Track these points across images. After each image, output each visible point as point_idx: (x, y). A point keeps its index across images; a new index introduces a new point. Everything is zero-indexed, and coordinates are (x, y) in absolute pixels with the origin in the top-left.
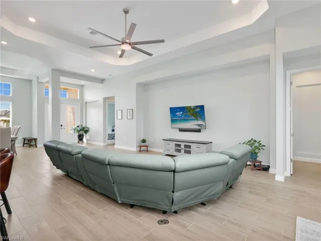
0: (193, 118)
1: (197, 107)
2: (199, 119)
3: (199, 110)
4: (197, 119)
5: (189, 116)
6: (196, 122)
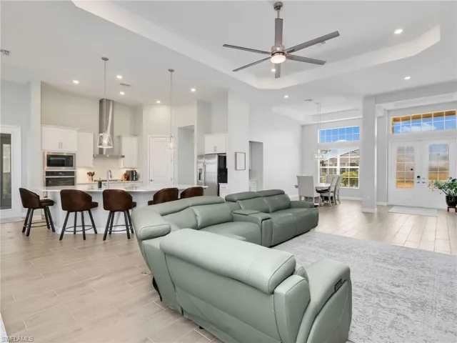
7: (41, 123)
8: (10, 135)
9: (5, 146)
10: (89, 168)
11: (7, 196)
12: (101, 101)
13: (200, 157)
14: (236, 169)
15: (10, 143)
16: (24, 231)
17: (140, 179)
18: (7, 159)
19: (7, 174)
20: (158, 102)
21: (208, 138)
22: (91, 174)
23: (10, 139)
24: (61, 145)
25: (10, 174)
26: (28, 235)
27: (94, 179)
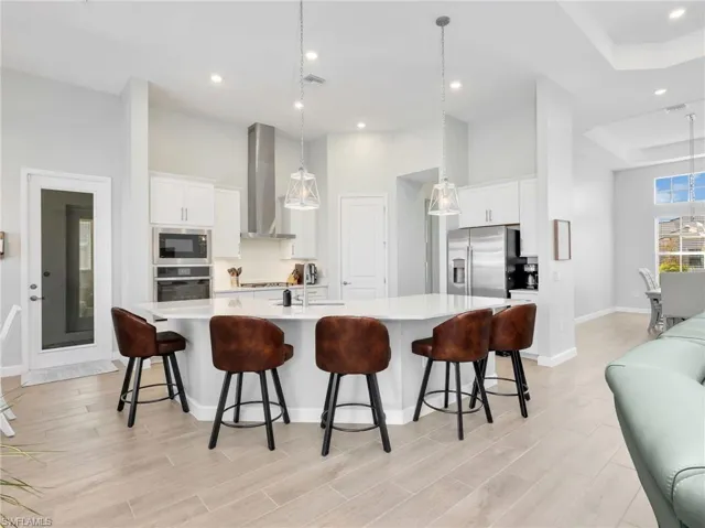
7: (149, 168)
8: (91, 195)
9: (83, 224)
10: (228, 260)
11: (85, 312)
12: (252, 130)
13: (455, 234)
14: (556, 258)
15: (90, 216)
16: (120, 408)
17: (323, 282)
18: (85, 248)
19: (85, 272)
20: (361, 125)
21: (465, 194)
22: (236, 272)
23: (91, 208)
24: (184, 213)
25: (91, 273)
26: (131, 423)
27: (240, 282)
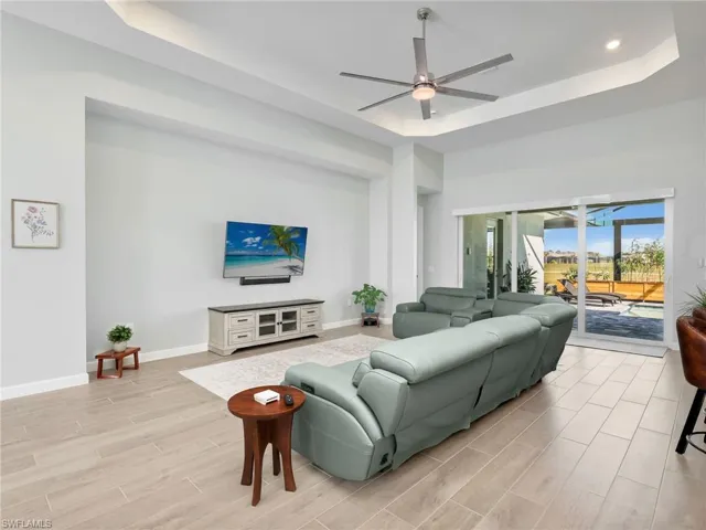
0: (283, 251)
1: (295, 229)
2: (293, 254)
3: (297, 236)
4: (290, 255)
5: (275, 247)
6: (287, 262)
